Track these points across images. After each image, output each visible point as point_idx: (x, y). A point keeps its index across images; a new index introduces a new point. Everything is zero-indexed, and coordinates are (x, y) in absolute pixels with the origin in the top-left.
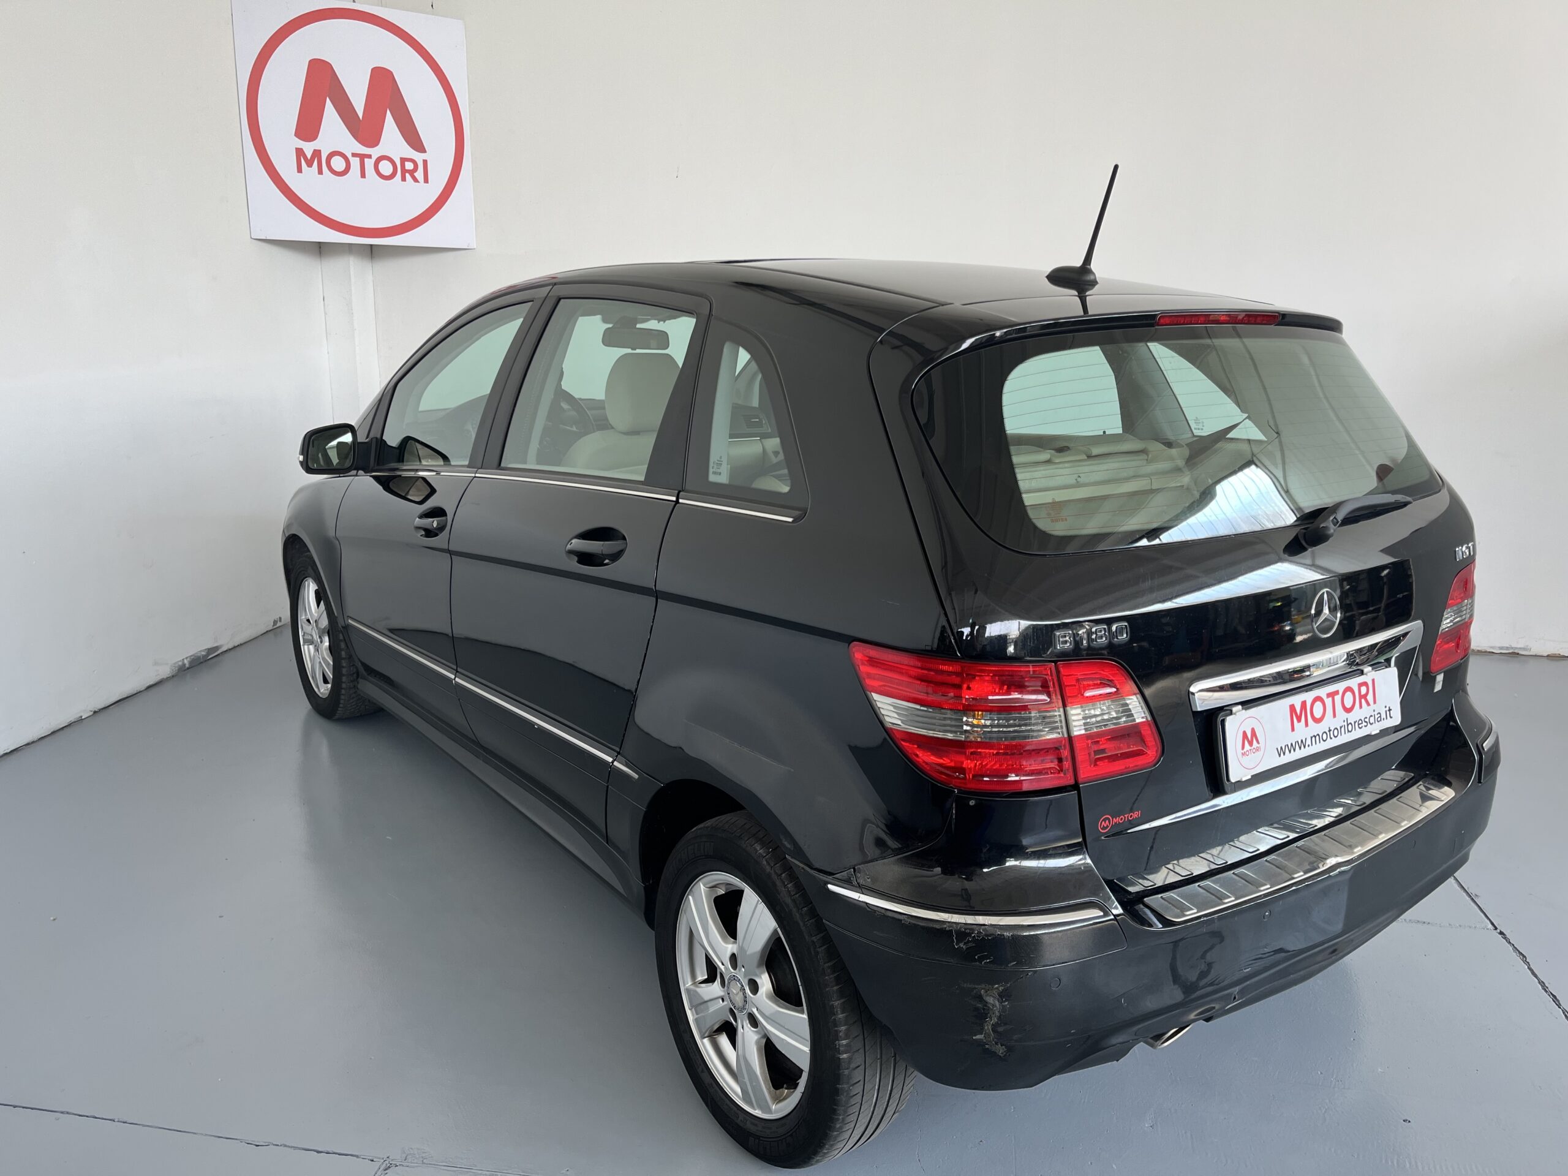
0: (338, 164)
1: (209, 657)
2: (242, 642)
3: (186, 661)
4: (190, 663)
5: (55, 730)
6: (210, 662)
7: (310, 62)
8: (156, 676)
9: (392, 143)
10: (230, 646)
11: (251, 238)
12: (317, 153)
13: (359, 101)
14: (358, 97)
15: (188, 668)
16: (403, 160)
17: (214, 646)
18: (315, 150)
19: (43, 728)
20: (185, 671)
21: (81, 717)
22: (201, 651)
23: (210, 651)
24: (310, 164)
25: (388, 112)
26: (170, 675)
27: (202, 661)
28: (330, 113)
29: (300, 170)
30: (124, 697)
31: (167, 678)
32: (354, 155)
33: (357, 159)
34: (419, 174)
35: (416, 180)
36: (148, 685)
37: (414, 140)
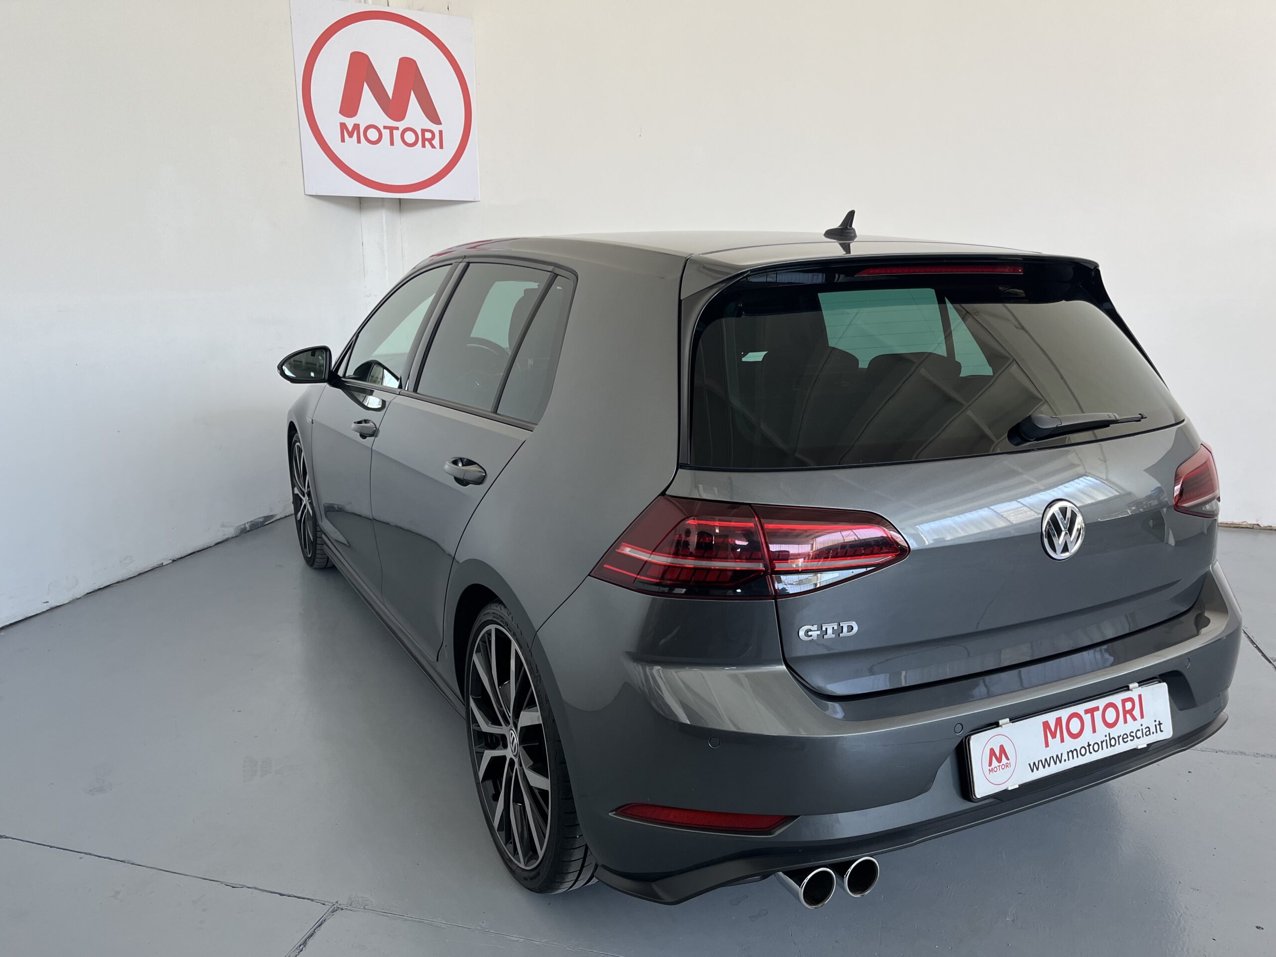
0: (373, 135)
1: (266, 523)
3: (246, 525)
4: (251, 526)
5: (142, 572)
6: (266, 527)
7: (352, 54)
8: (223, 536)
9: (415, 115)
11: (305, 194)
12: (356, 127)
13: (389, 88)
14: (388, 81)
15: (249, 531)
16: (423, 131)
17: (271, 514)
18: (355, 124)
19: (130, 570)
20: (246, 532)
22: (260, 518)
23: (266, 518)
24: (351, 135)
25: (412, 93)
26: (234, 536)
27: (260, 525)
28: (367, 95)
29: (343, 140)
30: (198, 550)
31: (232, 537)
32: (385, 127)
33: (388, 131)
34: (436, 142)
35: (433, 147)
36: (216, 542)
37: (432, 114)
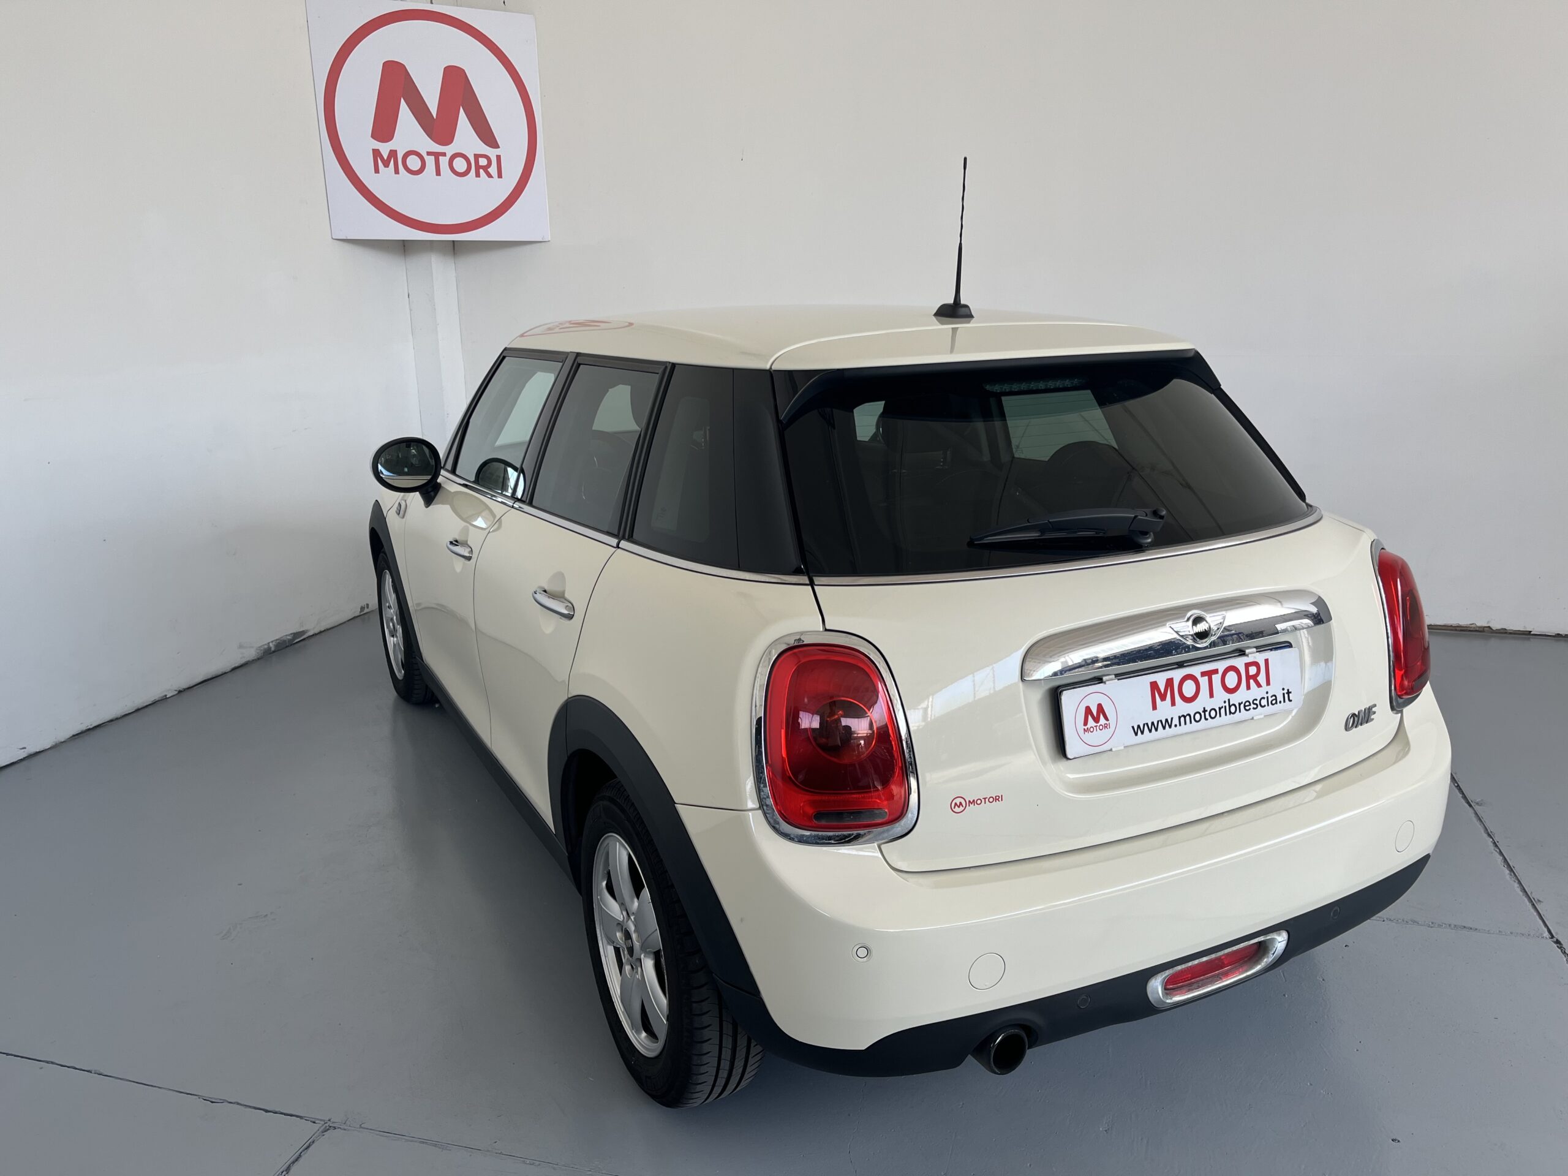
0: (414, 163)
1: (296, 641)
2: (328, 627)
3: (271, 644)
4: (276, 646)
5: (140, 707)
6: (297, 646)
7: (384, 64)
8: (241, 658)
9: (466, 138)
10: (317, 631)
11: (332, 238)
12: (393, 153)
13: (433, 104)
14: (431, 96)
15: (274, 652)
16: (477, 157)
17: (301, 630)
18: (391, 150)
19: (126, 705)
20: (270, 653)
21: (166, 696)
22: (287, 635)
23: (296, 635)
24: (386, 165)
25: (461, 108)
26: (255, 658)
27: (287, 645)
28: (405, 112)
29: (377, 171)
30: (209, 677)
31: (253, 660)
32: (429, 153)
33: (433, 158)
34: (493, 170)
35: (490, 176)
36: (233, 666)
37: (487, 136)
